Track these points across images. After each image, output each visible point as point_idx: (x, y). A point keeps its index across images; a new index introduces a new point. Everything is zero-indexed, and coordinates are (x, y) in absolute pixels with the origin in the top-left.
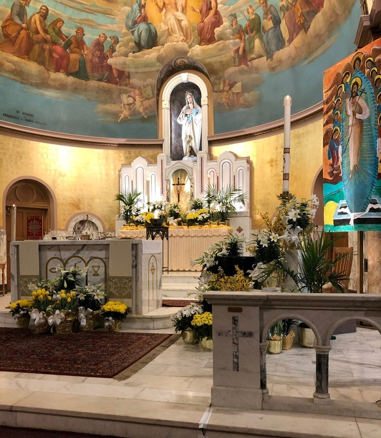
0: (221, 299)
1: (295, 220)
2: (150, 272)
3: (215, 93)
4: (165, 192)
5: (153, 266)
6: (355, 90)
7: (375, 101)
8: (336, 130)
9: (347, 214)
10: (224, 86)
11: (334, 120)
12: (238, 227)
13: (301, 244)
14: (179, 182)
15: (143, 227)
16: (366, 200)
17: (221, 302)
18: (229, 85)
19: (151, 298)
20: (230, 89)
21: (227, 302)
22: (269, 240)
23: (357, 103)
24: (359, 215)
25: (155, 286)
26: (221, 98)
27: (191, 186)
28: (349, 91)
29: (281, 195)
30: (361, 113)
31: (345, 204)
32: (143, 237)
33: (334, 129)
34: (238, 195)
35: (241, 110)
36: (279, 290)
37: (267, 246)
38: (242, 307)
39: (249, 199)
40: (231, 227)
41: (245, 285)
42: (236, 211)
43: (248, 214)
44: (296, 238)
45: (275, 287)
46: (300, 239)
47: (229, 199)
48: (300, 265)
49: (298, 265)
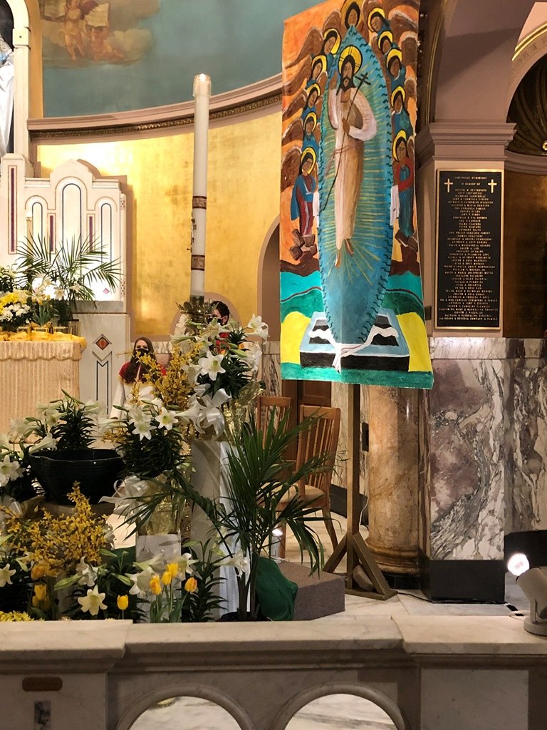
1: (213, 376)
3: (47, 23)
6: (348, 73)
7: (388, 104)
8: (309, 156)
9: (328, 342)
10: (68, 9)
11: (304, 132)
12: (98, 337)
13: (228, 429)
16: (367, 318)
18: (79, 7)
20: (82, 17)
22: (155, 423)
23: (352, 103)
24: (354, 350)
26: (61, 35)
28: (337, 73)
30: (359, 126)
31: (323, 321)
33: (305, 152)
34: (100, 264)
35: (107, 67)
36: (175, 542)
37: (149, 438)
38: (61, 676)
39: (125, 274)
40: (82, 338)
41: (92, 538)
42: (94, 299)
43: (122, 306)
44: (217, 417)
45: (165, 534)
46: (225, 417)
47: (78, 271)
48: (223, 478)
49: (221, 478)
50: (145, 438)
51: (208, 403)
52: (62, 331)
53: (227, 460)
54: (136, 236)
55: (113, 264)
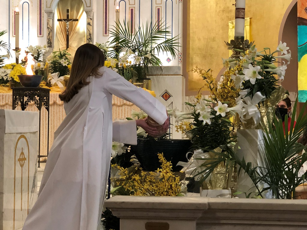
0: (135, 209)
1: (253, 81)
2: (18, 164)
4: (45, 32)
5: (22, 153)
12: (162, 92)
13: (262, 121)
14: (68, 16)
15: (6, 89)
17: (135, 214)
19: (18, 207)
21: (145, 214)
22: (214, 112)
25: (25, 187)
27: (89, 24)
29: (232, 41)
32: (7, 104)
34: (164, 40)
36: (227, 194)
37: (210, 123)
38: (168, 222)
39: (182, 46)
40: (153, 91)
41: (173, 186)
42: (160, 65)
43: (180, 70)
44: (255, 111)
45: (221, 189)
46: (261, 113)
47: (150, 46)
48: (260, 154)
49: (258, 154)
50: (206, 123)
51: (249, 103)
52: (139, 86)
53: (262, 142)
54: (189, 21)
55: (173, 40)
